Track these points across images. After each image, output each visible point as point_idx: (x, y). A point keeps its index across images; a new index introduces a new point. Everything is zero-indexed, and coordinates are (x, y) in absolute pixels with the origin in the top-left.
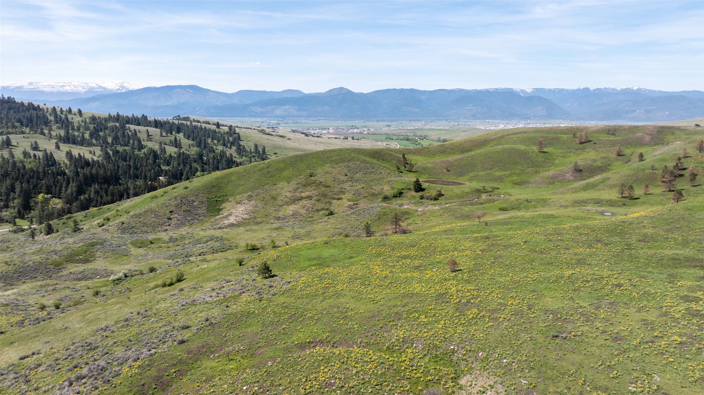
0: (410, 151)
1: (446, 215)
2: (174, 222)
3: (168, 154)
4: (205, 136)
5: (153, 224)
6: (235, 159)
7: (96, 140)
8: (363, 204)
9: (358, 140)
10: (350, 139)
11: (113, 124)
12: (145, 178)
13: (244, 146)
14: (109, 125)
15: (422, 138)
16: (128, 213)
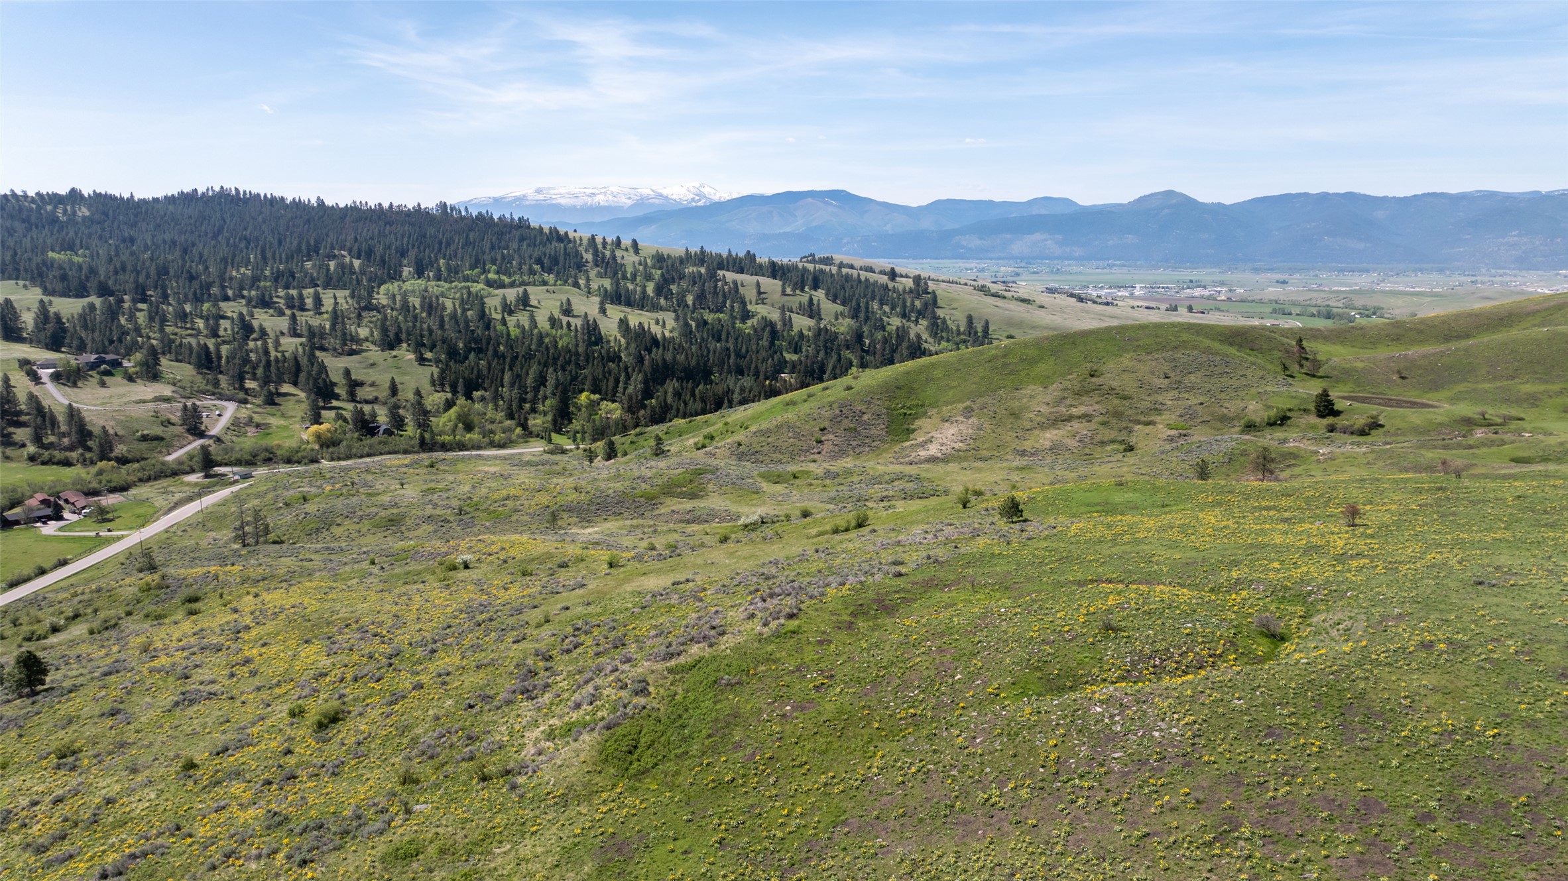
0: (1316, 334)
1: (1381, 464)
2: (827, 447)
3: (796, 330)
4: (865, 296)
5: (791, 449)
6: (925, 345)
7: (666, 299)
8: (1199, 435)
9: (1203, 313)
10: (1183, 311)
11: (695, 269)
12: (757, 374)
13: (944, 318)
14: (687, 271)
15: (1367, 312)
16: (746, 428)
